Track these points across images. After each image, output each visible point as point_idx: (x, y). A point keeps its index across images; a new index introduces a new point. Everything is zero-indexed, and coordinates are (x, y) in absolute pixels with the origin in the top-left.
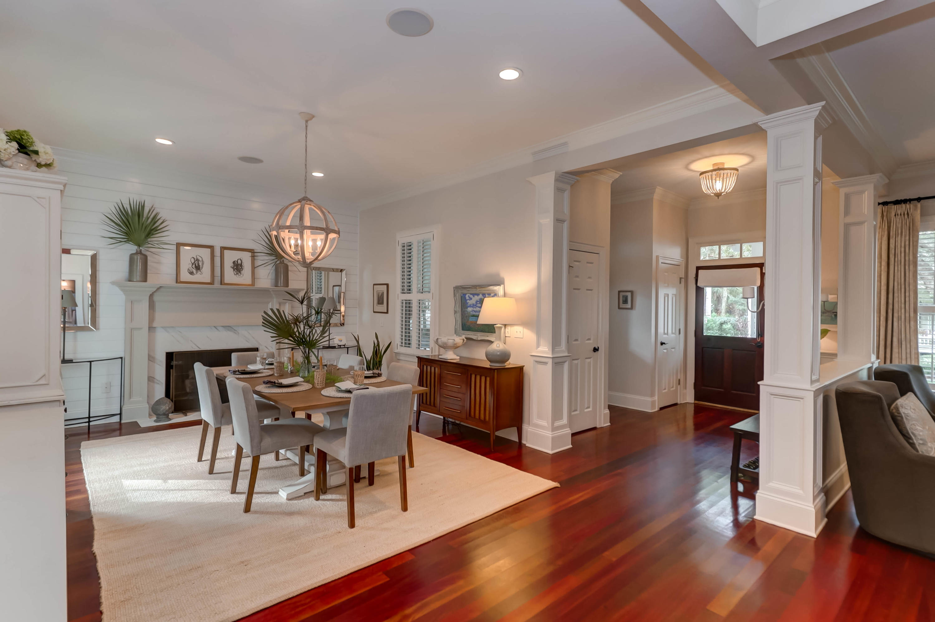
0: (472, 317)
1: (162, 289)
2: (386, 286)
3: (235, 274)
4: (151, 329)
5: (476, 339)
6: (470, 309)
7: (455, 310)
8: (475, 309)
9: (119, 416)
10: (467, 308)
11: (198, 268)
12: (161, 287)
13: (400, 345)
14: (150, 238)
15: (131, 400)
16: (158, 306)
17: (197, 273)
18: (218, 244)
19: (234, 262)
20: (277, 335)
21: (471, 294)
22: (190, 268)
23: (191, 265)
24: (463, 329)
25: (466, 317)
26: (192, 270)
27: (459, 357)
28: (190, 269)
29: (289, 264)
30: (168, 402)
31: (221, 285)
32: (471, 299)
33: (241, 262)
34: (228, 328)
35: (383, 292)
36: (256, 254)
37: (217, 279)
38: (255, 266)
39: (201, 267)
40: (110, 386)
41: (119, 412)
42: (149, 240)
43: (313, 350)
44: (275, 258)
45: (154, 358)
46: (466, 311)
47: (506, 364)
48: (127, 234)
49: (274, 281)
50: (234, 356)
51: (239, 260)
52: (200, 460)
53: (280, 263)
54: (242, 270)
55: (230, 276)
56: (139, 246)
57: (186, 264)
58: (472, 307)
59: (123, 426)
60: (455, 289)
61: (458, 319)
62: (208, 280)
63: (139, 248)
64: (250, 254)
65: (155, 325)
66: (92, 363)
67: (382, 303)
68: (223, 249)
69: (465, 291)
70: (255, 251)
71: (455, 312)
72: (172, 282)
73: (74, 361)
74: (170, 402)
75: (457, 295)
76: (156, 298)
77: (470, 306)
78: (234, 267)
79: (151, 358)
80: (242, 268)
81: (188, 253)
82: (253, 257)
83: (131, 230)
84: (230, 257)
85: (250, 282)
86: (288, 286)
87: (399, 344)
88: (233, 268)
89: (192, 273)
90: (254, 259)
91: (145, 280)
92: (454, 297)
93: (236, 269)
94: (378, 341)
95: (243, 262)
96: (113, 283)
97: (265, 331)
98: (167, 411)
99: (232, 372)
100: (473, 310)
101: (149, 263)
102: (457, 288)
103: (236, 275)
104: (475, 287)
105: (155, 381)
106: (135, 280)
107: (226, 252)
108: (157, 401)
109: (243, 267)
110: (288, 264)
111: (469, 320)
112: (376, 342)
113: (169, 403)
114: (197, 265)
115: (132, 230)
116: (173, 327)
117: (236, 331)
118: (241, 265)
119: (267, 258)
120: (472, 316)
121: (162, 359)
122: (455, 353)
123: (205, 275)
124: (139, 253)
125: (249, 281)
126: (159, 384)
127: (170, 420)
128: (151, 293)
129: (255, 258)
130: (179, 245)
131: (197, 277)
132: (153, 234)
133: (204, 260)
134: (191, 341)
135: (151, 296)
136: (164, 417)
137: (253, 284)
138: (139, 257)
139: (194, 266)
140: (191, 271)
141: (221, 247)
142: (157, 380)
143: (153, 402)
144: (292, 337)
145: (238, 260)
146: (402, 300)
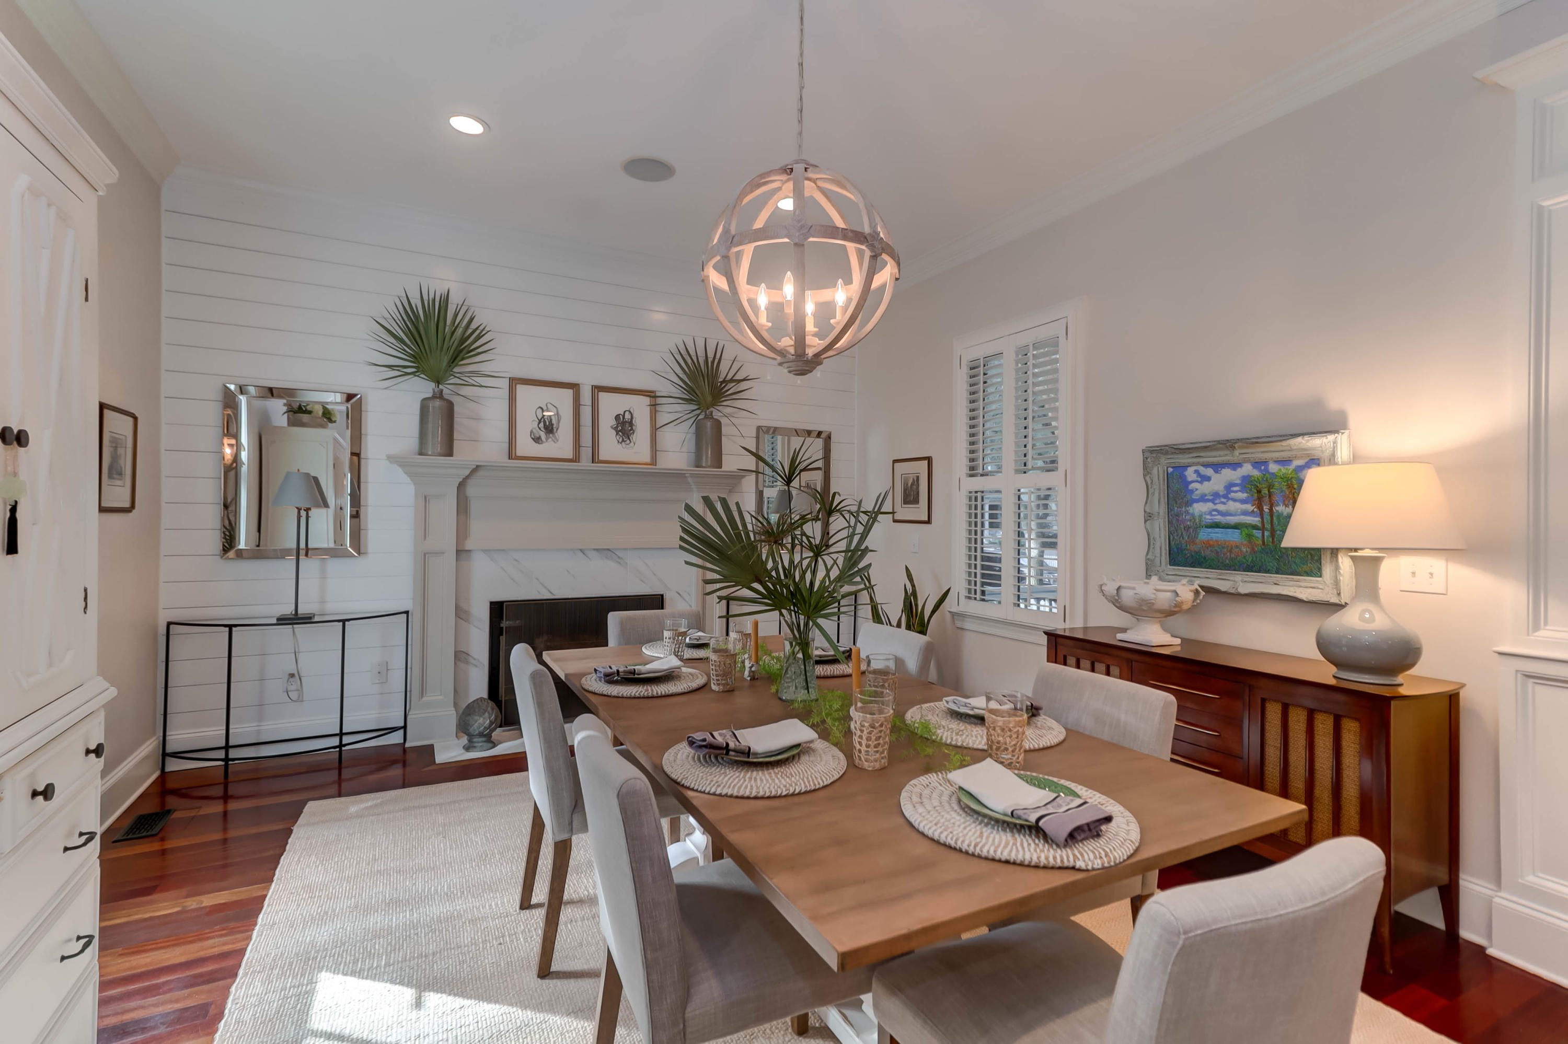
0: (1210, 530)
1: (481, 473)
2: (926, 462)
3: (618, 442)
4: (461, 553)
5: (1233, 591)
6: (1199, 508)
7: (1148, 510)
8: (1221, 507)
9: (402, 731)
10: (1189, 503)
11: (550, 428)
12: (478, 468)
13: (966, 596)
14: (457, 365)
15: (425, 699)
16: (475, 507)
17: (547, 439)
18: (587, 378)
19: (617, 417)
20: (718, 577)
21: (1206, 465)
22: (535, 428)
23: (537, 423)
24: (1173, 561)
25: (1187, 528)
26: (538, 433)
27: (1178, 641)
28: (534, 431)
29: (724, 421)
30: (489, 709)
31: (593, 462)
32: (1206, 479)
33: (630, 417)
34: (606, 552)
35: (918, 477)
36: (659, 401)
37: (586, 453)
38: (658, 425)
39: (554, 426)
40: (388, 670)
41: (402, 724)
42: (456, 370)
43: (820, 621)
44: (696, 407)
45: (467, 613)
46: (1187, 513)
47: (1399, 679)
48: (415, 358)
49: (693, 456)
50: (614, 619)
51: (627, 413)
52: (526, 905)
53: (706, 417)
54: (633, 433)
55: (610, 446)
56: (438, 383)
57: (526, 423)
58: (1213, 501)
59: (409, 756)
60: (1147, 454)
61: (1157, 536)
62: (569, 453)
63: (438, 387)
64: (647, 400)
65: (469, 545)
66: (347, 623)
67: (916, 501)
68: (598, 389)
69: (1183, 460)
70: (658, 394)
71: (1148, 517)
72: (503, 459)
73: (316, 619)
74: (493, 709)
75: (1155, 471)
76: (471, 491)
77: (1203, 499)
78: (617, 427)
79: (461, 614)
80: (632, 429)
81: (528, 398)
82: (654, 406)
83: (423, 350)
84: (611, 406)
85: (647, 459)
86: (720, 467)
87: (964, 593)
88: (615, 429)
89: (537, 440)
90: (656, 411)
91: (449, 452)
92: (1144, 476)
93: (620, 431)
94: (913, 586)
95: (634, 416)
96: (392, 459)
97: (687, 563)
98: (486, 728)
99: (602, 675)
100: (1216, 510)
101: (457, 419)
102: (1153, 454)
103: (621, 443)
104: (1229, 444)
105: (471, 660)
106: (430, 453)
107: (602, 396)
108: (469, 705)
109: (634, 428)
110: (721, 420)
111: (1196, 537)
112: (909, 587)
113: (491, 712)
114: (547, 423)
115: (425, 350)
116: (504, 550)
117: (622, 558)
118: (631, 423)
119: (678, 408)
120: (1207, 527)
121: (482, 615)
122: (1165, 629)
123: (561, 445)
124: (439, 396)
125: (646, 457)
126: (476, 666)
127: (494, 745)
128: (461, 480)
129: (658, 408)
130: (514, 382)
131: (548, 448)
132: (463, 359)
133: (560, 413)
134: (537, 579)
135: (462, 486)
136: (481, 739)
137: (654, 462)
138: (438, 403)
139: (542, 425)
140: (538, 436)
141: (592, 386)
142: (475, 659)
143: (464, 705)
144: (761, 582)
145: (625, 412)
146: (970, 492)
